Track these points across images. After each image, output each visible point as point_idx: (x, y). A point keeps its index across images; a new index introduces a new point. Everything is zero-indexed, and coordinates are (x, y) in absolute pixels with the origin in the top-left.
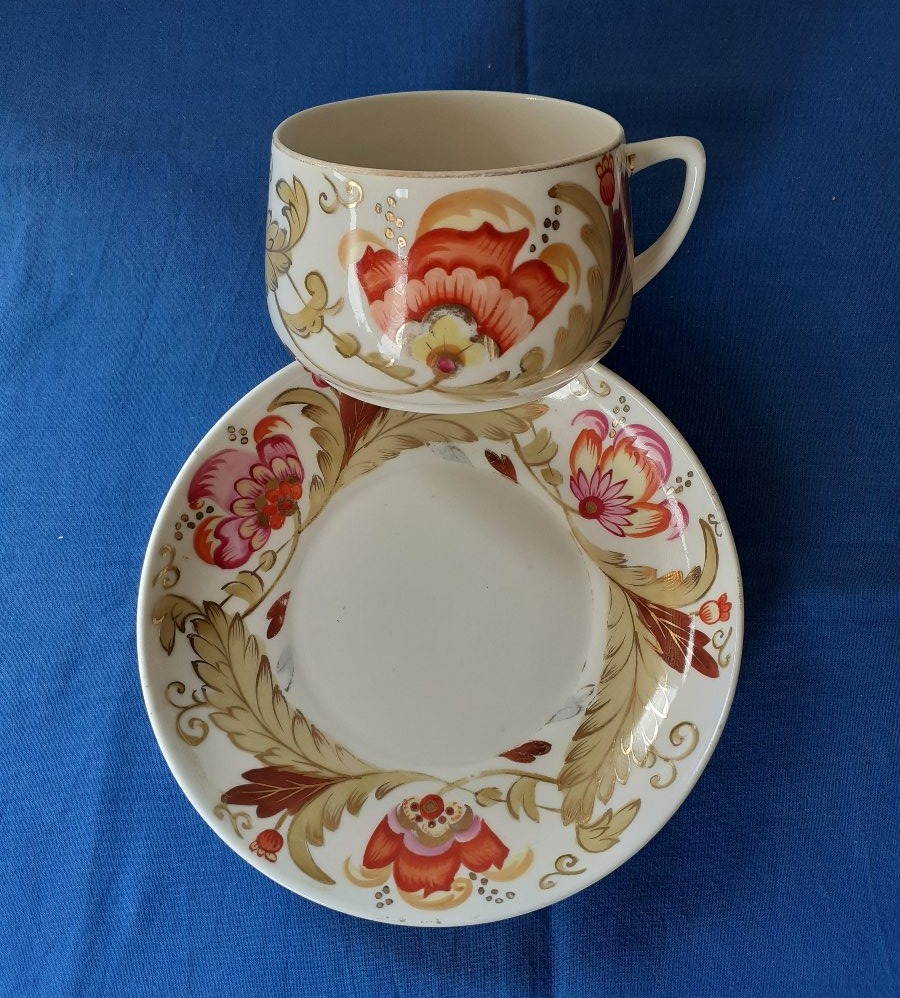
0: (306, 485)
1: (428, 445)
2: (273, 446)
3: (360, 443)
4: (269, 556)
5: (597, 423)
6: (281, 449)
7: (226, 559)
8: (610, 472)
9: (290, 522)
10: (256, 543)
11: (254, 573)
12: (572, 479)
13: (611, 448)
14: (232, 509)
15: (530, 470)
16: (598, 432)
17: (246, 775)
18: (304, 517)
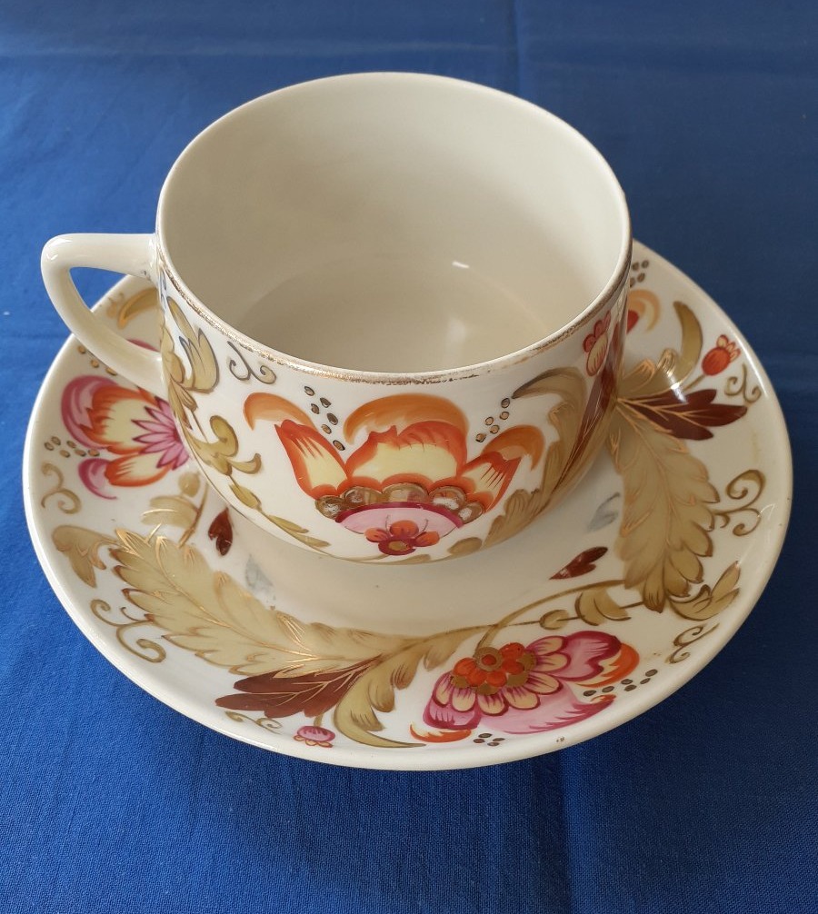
0: (449, 666)
1: (273, 608)
2: (453, 721)
3: (344, 665)
4: (550, 623)
5: (94, 472)
6: (445, 715)
7: (606, 644)
8: (137, 439)
9: (500, 641)
10: (557, 644)
11: (580, 616)
12: (175, 467)
13: (111, 449)
14: (560, 688)
15: (202, 506)
16: (103, 469)
17: (708, 436)
18: (477, 638)
